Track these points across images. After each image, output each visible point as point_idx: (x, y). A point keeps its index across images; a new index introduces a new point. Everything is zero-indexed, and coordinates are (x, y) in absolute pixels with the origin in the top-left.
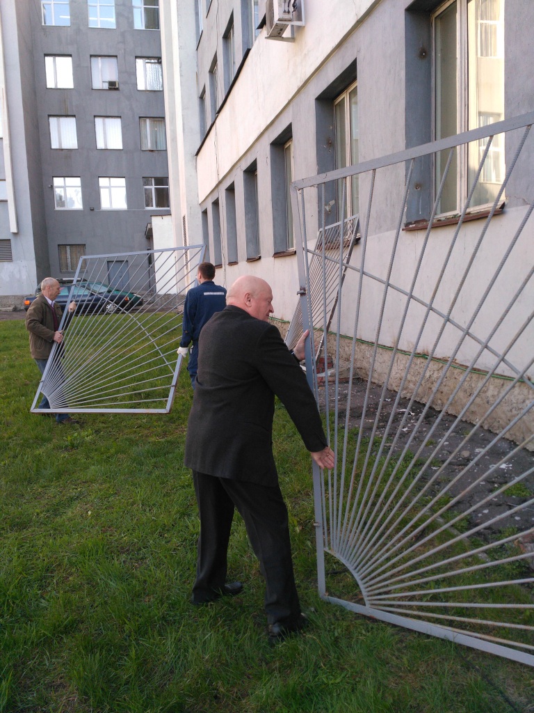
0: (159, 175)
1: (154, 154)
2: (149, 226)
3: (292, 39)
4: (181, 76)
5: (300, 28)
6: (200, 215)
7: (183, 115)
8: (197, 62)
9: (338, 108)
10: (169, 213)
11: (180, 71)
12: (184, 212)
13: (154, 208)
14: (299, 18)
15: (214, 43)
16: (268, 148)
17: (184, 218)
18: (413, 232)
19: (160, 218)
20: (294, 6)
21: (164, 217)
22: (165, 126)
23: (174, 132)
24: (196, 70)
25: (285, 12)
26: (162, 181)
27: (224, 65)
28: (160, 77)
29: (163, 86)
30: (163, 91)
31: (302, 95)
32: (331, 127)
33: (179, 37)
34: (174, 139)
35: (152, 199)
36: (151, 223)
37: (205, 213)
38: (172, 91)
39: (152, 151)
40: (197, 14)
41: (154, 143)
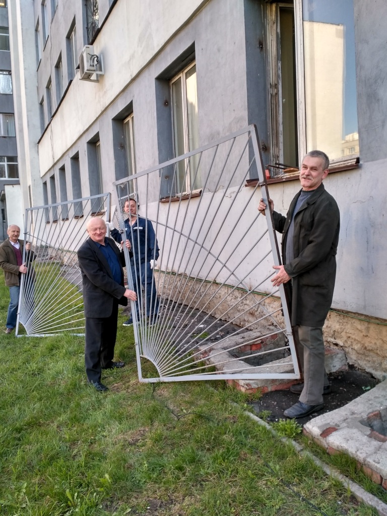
0: (10, 155)
1: (6, 139)
2: (3, 193)
3: (97, 81)
4: (26, 88)
5: (102, 76)
6: (42, 185)
7: (27, 115)
8: (38, 79)
9: (126, 126)
10: (18, 183)
11: (25, 85)
12: (30, 182)
13: (7, 178)
14: (101, 70)
15: (49, 70)
16: (86, 146)
17: (29, 187)
18: (164, 204)
19: (11, 186)
20: (97, 61)
21: (14, 186)
22: (14, 119)
23: (21, 125)
24: (37, 85)
25: (91, 65)
26: (13, 159)
27: (56, 85)
28: (11, 84)
29: (12, 91)
30: (13, 94)
31: (104, 116)
32: (123, 137)
33: (24, 61)
34: (21, 131)
35: (5, 172)
36: (4, 190)
37: (45, 184)
38: (19, 96)
39: (5, 137)
40: (37, 46)
41: (6, 131)
